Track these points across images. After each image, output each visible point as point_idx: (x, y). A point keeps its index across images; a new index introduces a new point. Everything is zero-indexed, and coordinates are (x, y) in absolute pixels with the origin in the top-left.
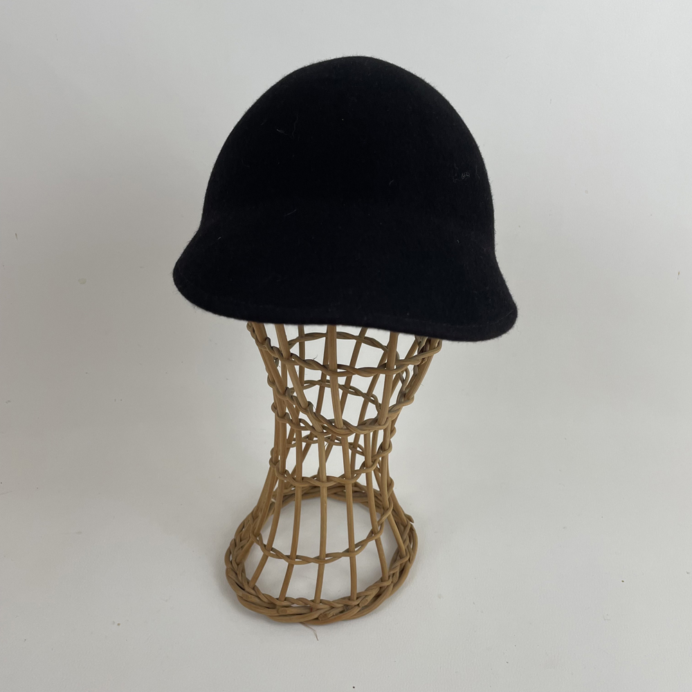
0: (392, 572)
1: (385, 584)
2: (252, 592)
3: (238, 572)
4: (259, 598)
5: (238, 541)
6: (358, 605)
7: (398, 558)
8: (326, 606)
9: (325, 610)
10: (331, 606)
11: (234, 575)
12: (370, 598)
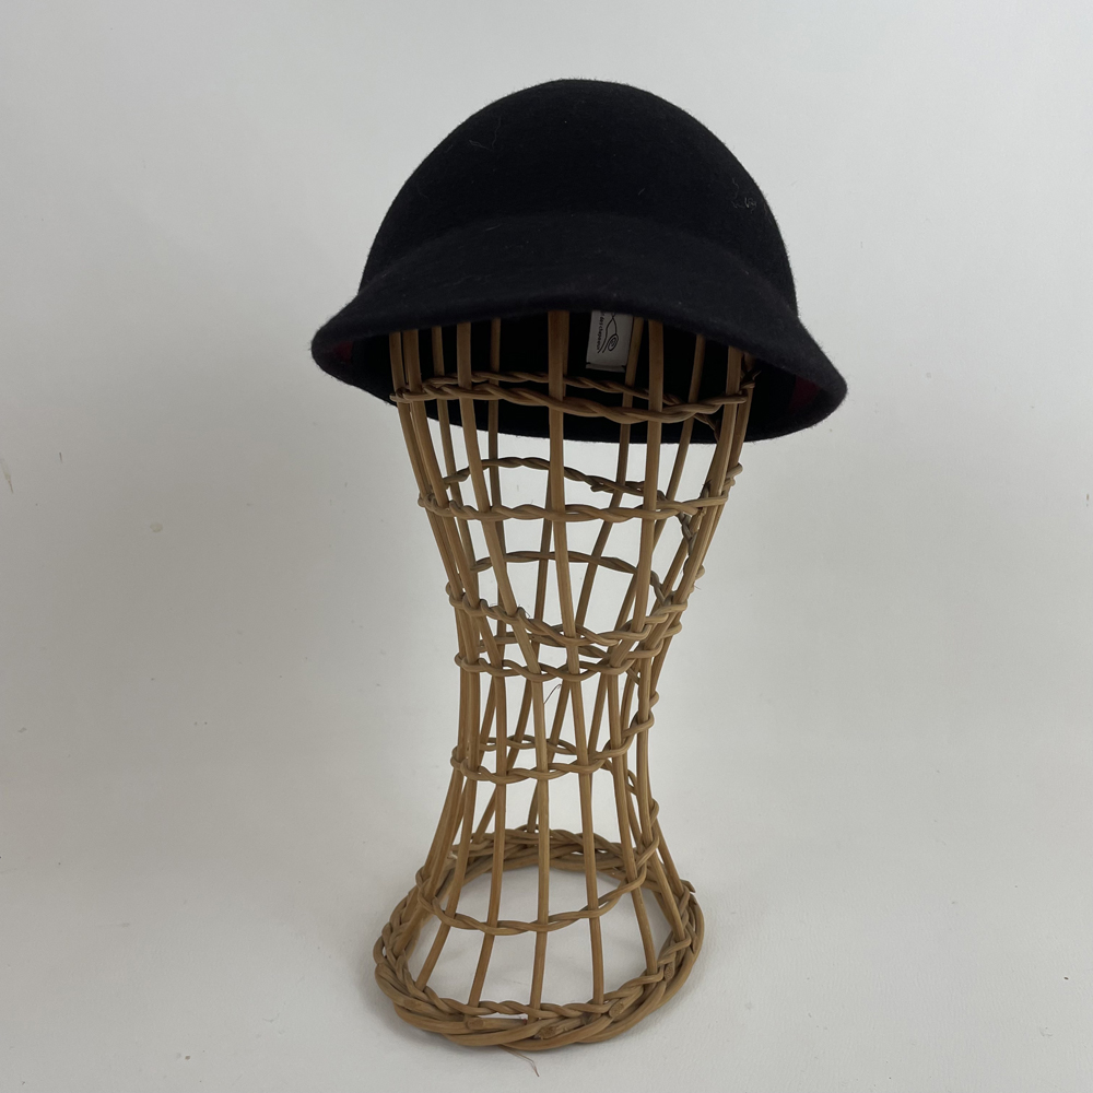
0: (663, 962)
1: (654, 979)
2: (422, 995)
3: (396, 968)
4: (434, 1006)
5: (395, 925)
6: (607, 1014)
7: (672, 942)
8: (550, 1014)
9: (550, 1021)
10: (561, 1015)
11: (391, 973)
12: (628, 1003)
